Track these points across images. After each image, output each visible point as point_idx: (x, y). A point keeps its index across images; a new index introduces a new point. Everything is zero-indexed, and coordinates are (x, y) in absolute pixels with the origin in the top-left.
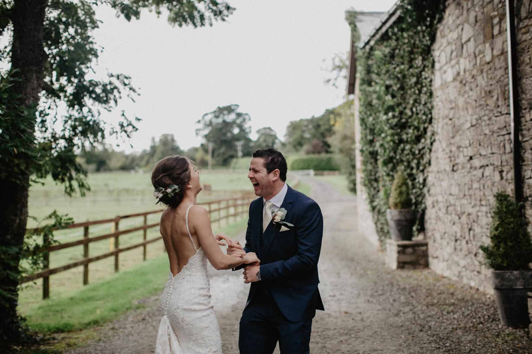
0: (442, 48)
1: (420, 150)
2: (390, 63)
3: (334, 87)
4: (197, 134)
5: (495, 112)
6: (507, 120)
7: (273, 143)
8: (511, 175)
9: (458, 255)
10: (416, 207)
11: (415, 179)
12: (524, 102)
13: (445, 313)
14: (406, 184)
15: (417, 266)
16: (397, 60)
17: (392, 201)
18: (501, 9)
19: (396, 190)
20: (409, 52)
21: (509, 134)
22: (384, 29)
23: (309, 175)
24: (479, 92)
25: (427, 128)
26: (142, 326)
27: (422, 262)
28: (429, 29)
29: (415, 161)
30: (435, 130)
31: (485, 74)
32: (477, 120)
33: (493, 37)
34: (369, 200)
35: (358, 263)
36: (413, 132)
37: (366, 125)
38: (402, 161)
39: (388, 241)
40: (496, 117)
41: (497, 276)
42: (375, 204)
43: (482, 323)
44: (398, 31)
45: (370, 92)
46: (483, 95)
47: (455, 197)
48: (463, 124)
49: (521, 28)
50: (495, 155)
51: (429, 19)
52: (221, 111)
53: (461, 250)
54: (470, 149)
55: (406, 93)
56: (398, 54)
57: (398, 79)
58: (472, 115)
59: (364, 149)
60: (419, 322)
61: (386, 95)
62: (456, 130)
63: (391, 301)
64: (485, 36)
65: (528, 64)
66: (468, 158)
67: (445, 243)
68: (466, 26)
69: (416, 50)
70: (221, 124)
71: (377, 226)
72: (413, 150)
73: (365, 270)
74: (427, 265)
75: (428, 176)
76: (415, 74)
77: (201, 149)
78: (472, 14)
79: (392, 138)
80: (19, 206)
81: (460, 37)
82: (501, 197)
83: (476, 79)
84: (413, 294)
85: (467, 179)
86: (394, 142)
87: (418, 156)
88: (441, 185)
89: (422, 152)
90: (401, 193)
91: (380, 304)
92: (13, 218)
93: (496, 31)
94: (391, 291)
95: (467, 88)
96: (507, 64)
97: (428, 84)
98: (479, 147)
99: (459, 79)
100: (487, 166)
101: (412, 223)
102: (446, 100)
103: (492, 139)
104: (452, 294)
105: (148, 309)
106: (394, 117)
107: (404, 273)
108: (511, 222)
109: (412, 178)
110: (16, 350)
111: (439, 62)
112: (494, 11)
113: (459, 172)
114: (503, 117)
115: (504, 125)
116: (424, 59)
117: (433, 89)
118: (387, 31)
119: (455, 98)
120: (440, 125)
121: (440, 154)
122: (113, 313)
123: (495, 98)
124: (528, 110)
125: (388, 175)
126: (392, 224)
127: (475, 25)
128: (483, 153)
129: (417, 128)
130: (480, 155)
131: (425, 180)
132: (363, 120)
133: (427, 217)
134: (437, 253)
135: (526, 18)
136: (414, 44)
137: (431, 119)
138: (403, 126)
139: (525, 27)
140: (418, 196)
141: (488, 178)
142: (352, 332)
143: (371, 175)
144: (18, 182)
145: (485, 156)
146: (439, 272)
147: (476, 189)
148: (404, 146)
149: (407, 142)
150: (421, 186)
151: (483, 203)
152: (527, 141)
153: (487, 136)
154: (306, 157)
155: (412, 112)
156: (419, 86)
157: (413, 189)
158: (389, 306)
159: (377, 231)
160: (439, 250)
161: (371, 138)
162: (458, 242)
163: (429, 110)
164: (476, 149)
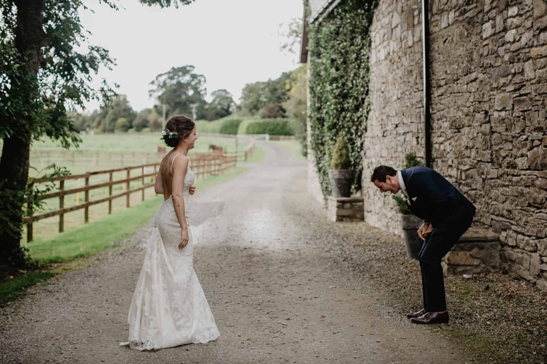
0: (377, 30)
1: (358, 118)
2: (335, 39)
3: (290, 52)
4: (151, 95)
5: (414, 88)
6: (422, 95)
7: (229, 106)
8: (423, 141)
9: (386, 209)
10: (355, 168)
11: (354, 143)
12: (434, 81)
13: (367, 251)
14: (346, 148)
15: (354, 220)
16: (341, 37)
17: (333, 162)
18: (420, 4)
19: (337, 152)
20: (351, 30)
21: (423, 107)
22: (330, 9)
23: (264, 139)
24: (403, 70)
25: (364, 98)
26: (121, 258)
27: (358, 216)
28: (367, 13)
29: (354, 128)
30: (371, 101)
31: (408, 56)
32: (402, 94)
33: (414, 26)
34: (316, 162)
35: (303, 217)
36: (353, 102)
37: (314, 93)
38: (344, 127)
39: (330, 197)
40: (415, 92)
41: (405, 219)
42: (321, 165)
43: (394, 257)
44: (342, 12)
45: (318, 63)
46: (406, 73)
47: (384, 159)
48: (391, 97)
49: (433, 22)
50: (413, 124)
51: (367, 4)
52: (175, 72)
53: (388, 204)
54: (396, 118)
55: (348, 67)
56: (342, 32)
57: (342, 54)
58: (398, 90)
59: (312, 115)
60: (344, 256)
61: (331, 68)
62: (387, 102)
63: (326, 242)
64: (408, 24)
65: (437, 51)
66: (395, 126)
67: (377, 199)
68: (395, 14)
69: (357, 30)
70: (175, 85)
71: (322, 186)
72: (353, 117)
73: (308, 222)
74: (362, 219)
75: (364, 141)
76: (356, 51)
77: (154, 110)
78: (400, 5)
79: (336, 106)
80: (23, 159)
81: (390, 23)
82: (411, 157)
83: (401, 60)
84: (345, 239)
85: (393, 144)
86: (337, 110)
87: (357, 123)
88: (374, 149)
89: (360, 120)
90: (341, 155)
91: (316, 245)
92: (18, 168)
93: (416, 22)
94: (327, 236)
95: (395, 67)
96: (422, 50)
97: (366, 60)
98: (402, 117)
99: (389, 58)
100: (408, 132)
101: (350, 182)
102: (379, 75)
103: (412, 110)
104: (378, 239)
105: (124, 247)
106: (337, 87)
107: (341, 225)
109: (351, 143)
110: (23, 273)
111: (375, 42)
112: (415, 5)
113: (388, 137)
114: (419, 93)
115: (420, 99)
116: (363, 39)
117: (369, 64)
118: (333, 11)
119: (386, 74)
120: (375, 96)
121: (374, 122)
122: (94, 250)
123: (414, 77)
124: (436, 88)
125: (332, 139)
126: (333, 182)
127: (402, 14)
128: (406, 122)
129: (356, 99)
130: (403, 123)
131: (362, 144)
132: (312, 88)
133: (363, 177)
134: (371, 208)
135: (436, 14)
136: (355, 24)
137: (368, 91)
138: (345, 96)
139: (435, 21)
140: (357, 158)
141: (409, 143)
142: (290, 261)
143: (318, 139)
144: (24, 139)
145: (407, 124)
146: (372, 224)
147: (400, 152)
148: (346, 114)
149: (348, 110)
150: (359, 150)
152: (435, 113)
153: (409, 108)
154: (261, 121)
155: (353, 84)
156: (359, 62)
157: (352, 152)
158: (323, 246)
159: (323, 191)
160: (372, 205)
161: (319, 105)
162: (387, 197)
163: (367, 83)
164: (400, 119)
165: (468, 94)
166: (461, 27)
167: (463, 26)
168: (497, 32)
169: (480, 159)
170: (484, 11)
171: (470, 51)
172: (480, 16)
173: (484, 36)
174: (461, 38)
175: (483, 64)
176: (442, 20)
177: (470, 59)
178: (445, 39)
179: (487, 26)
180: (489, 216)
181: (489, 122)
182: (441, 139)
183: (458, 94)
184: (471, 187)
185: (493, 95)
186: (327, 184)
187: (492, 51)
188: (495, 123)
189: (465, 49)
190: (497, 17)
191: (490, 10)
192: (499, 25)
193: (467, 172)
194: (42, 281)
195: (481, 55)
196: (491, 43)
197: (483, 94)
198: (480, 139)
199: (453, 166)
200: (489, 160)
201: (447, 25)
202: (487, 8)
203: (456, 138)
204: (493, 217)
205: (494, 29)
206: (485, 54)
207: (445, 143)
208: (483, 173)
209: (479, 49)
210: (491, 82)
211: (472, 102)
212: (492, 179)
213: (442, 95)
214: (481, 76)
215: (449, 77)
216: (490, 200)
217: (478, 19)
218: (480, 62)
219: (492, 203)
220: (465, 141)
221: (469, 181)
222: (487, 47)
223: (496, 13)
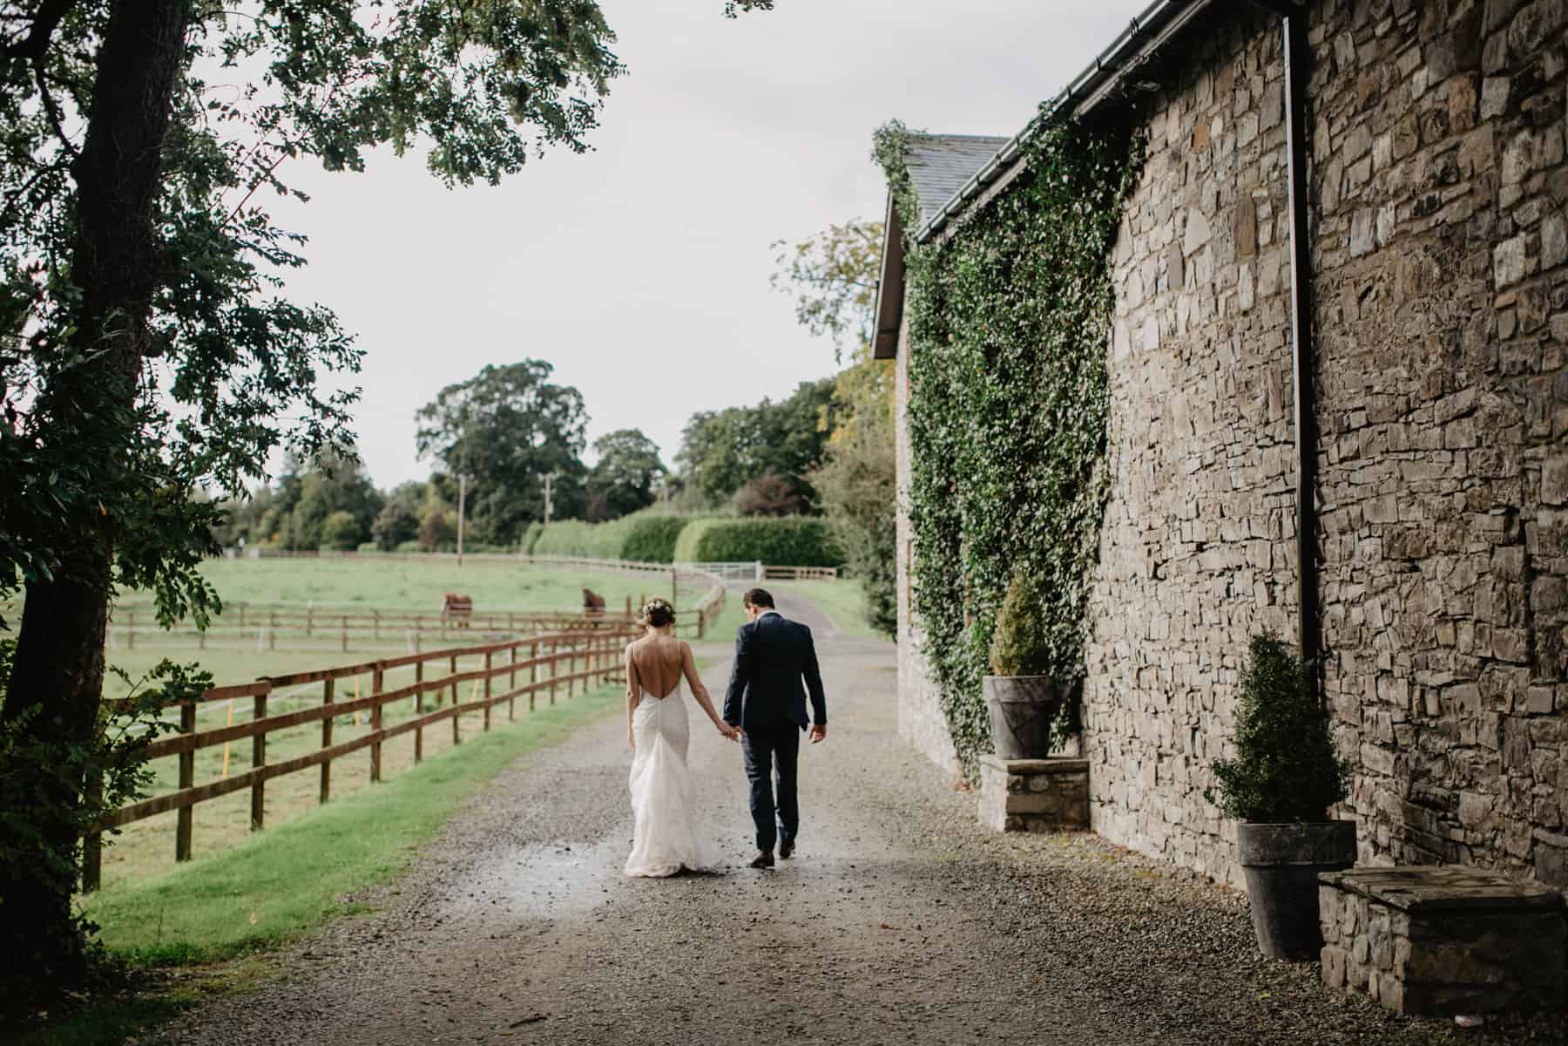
0: (1132, 263)
1: (1072, 522)
2: (996, 288)
3: (830, 328)
4: (423, 446)
5: (1259, 436)
6: (1287, 458)
7: (647, 479)
8: (1293, 594)
9: (1163, 795)
10: (1060, 670)
11: (1058, 597)
12: (1325, 416)
13: (1126, 930)
14: (1035, 610)
15: (1060, 826)
16: (1016, 283)
17: (996, 652)
18: (1278, 184)
19: (1008, 623)
20: (1048, 263)
21: (1291, 491)
22: (984, 199)
23: (750, 575)
24: (1221, 382)
25: (1093, 462)
26: (378, 951)
27: (1074, 814)
28: (1101, 213)
29: (1059, 550)
30: (1113, 472)
31: (1236, 339)
32: (1216, 452)
33: (1257, 249)
34: (931, 651)
35: (903, 815)
36: (1055, 475)
37: (928, 446)
38: (1025, 549)
39: (985, 758)
40: (1262, 447)
41: (1250, 836)
42: (948, 661)
43: (1215, 951)
44: (1022, 208)
45: (941, 359)
46: (1232, 391)
47: (1159, 646)
48: (1182, 461)
49: (1322, 237)
50: (1257, 543)
51: (1101, 186)
52: (498, 379)
53: (1172, 781)
54: (1196, 522)
55: (1040, 370)
56: (1019, 267)
57: (1020, 334)
58: (1204, 440)
59: (923, 511)
60: (1063, 946)
61: (986, 372)
62: (1163, 474)
63: (994, 902)
64: (1238, 245)
65: (1336, 325)
66: (1193, 547)
67: (1131, 764)
68: (1194, 215)
69: (1066, 262)
70: (494, 418)
71: (952, 723)
72: (1055, 521)
73: (924, 832)
74: (1084, 823)
75: (1091, 590)
76: (1065, 324)
77: (432, 489)
78: (1210, 188)
79: (1000, 487)
80: (85, 644)
81: (1177, 242)
82: (1265, 647)
83: (1214, 351)
84: (1049, 889)
85: (1189, 602)
86: (1006, 500)
87: (1067, 537)
88: (1125, 615)
89: (1076, 528)
90: (1020, 632)
91: (965, 909)
92: (69, 673)
93: (1264, 238)
94: (994, 881)
95: (1194, 371)
96: (1288, 320)
97: (1096, 352)
98: (1219, 521)
99: (1174, 344)
100: (1239, 568)
101: (1046, 711)
102: (1141, 395)
103: (1251, 501)
104: (1148, 890)
105: (383, 915)
106: (1006, 431)
107: (1026, 842)
108: (1286, 709)
109: (1049, 595)
110: (80, 1001)
111: (1126, 297)
112: (1261, 187)
113: (1169, 581)
114: (1277, 449)
115: (1279, 470)
116: (1087, 287)
117: (1108, 363)
118: (992, 205)
119: (1165, 393)
120: (1125, 459)
121: (1124, 535)
122: (293, 923)
123: (1259, 402)
124: (1333, 437)
125: (987, 584)
126: (996, 713)
127: (1216, 215)
128: (1229, 537)
129: (1066, 465)
130: (1223, 541)
131: (1083, 599)
132: (919, 433)
133: (1087, 697)
134: (1114, 791)
135: (1334, 213)
136: (1063, 245)
137: (1103, 442)
138: (1029, 457)
139: (1329, 236)
140: (1066, 641)
141: (1241, 598)
142: (903, 967)
143: (940, 583)
144: (91, 586)
145: (1233, 543)
146: (1116, 839)
147: (1211, 626)
148: (1031, 510)
149: (1039, 499)
150: (1074, 616)
151: (1228, 661)
152: (1331, 512)
153: (1241, 496)
154: (742, 522)
155: (1054, 421)
156: (1073, 355)
157: (1050, 624)
158: (989, 914)
159: (954, 735)
160: (1117, 781)
161: (943, 482)
162: (1166, 760)
163: (1099, 418)
164: (1212, 526)
165: (1447, 456)
166: (1420, 252)
167: (1426, 249)
168: (1545, 266)
169: (1489, 654)
170: (1497, 203)
171: (1452, 325)
172: (1486, 218)
173: (1501, 280)
174: (1419, 286)
175: (1497, 365)
176: (1353, 233)
177: (1451, 349)
178: (1363, 288)
179: (1512, 249)
180: (1524, 831)
181: (1521, 539)
182: (1354, 591)
183: (1411, 456)
184: (1458, 739)
185: (1534, 459)
186: (968, 714)
187: (1527, 325)
188: (1542, 545)
189: (1433, 320)
190: (1544, 222)
191: (1521, 201)
192: (1553, 245)
193: (1445, 694)
194: (142, 1030)
195: (1492, 337)
196: (1524, 300)
197: (1499, 457)
198: (1487, 593)
199: (1397, 672)
200: (1523, 659)
201: (1370, 247)
202: (1508, 196)
203: (1405, 589)
204: (1540, 833)
205: (1533, 261)
206: (1505, 333)
207: (1368, 604)
208: (1500, 698)
209: (1484, 320)
210: (1528, 421)
211: (1462, 481)
212: (1532, 716)
213: (1356, 456)
214: (1490, 402)
215: (1380, 402)
216: (1528, 782)
217: (1479, 228)
218: (1487, 358)
219: (1536, 790)
220: (1434, 597)
221: (1451, 719)
222: (1510, 312)
223: (1541, 211)
